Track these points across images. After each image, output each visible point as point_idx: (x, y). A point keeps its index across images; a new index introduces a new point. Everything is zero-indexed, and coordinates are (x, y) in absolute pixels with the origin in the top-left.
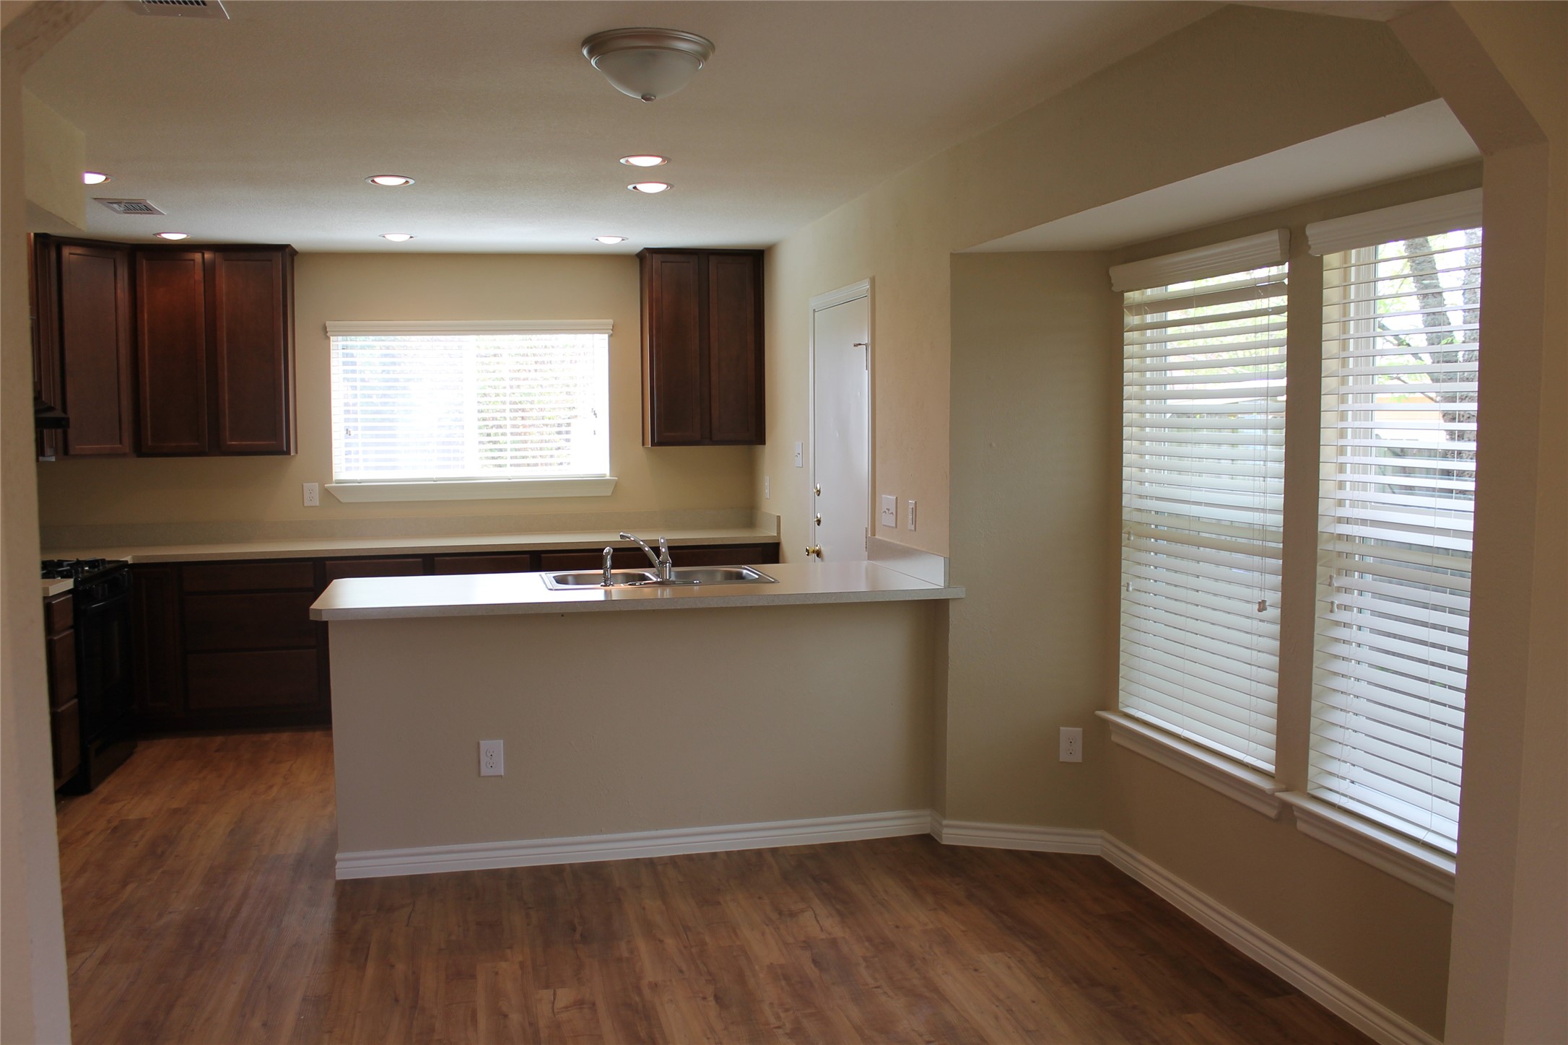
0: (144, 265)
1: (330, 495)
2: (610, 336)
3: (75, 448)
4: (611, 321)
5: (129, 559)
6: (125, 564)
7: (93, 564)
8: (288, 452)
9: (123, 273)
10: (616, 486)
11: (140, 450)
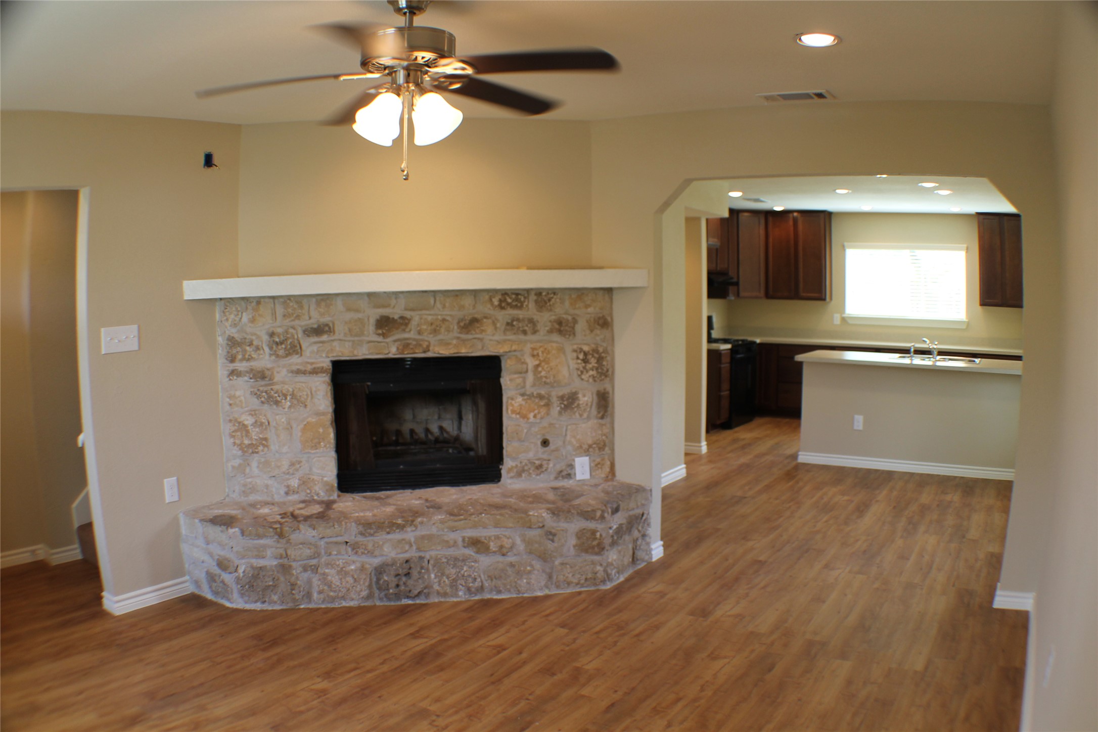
0: (770, 219)
1: (844, 320)
2: (967, 252)
3: (742, 294)
4: (965, 246)
5: (758, 341)
6: (754, 343)
7: (743, 341)
8: (824, 299)
9: (763, 221)
10: (968, 324)
11: (768, 296)
